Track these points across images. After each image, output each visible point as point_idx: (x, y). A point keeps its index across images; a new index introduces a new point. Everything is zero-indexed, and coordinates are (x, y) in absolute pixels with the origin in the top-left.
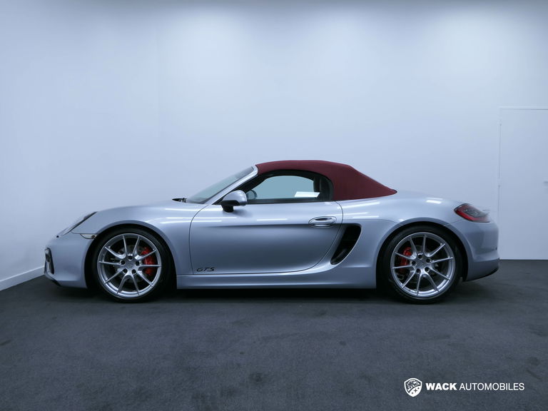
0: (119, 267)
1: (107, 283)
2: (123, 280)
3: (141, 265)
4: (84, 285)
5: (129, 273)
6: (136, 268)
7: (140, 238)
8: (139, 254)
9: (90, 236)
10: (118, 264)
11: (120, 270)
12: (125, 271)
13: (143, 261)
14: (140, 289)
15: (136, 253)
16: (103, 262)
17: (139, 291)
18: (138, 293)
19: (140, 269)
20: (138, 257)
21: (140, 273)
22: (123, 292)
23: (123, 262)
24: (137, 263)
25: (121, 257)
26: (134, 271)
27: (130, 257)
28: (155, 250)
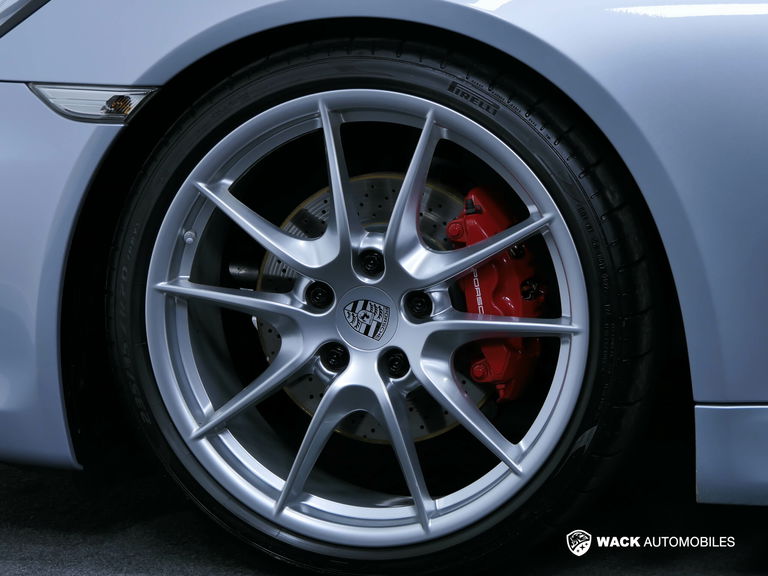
0: (292, 324)
1: (212, 435)
2: (321, 422)
3: (440, 320)
4: (52, 441)
5: (361, 371)
6: (409, 336)
7: (439, 122)
8: (432, 236)
9: (95, 102)
10: (283, 302)
11: (298, 349)
12: (336, 356)
13: (458, 290)
14: (436, 493)
15: (407, 228)
16: (185, 286)
17: (429, 505)
18: (421, 518)
19: (435, 345)
20: (421, 263)
21: (435, 374)
22: (316, 502)
23: (320, 295)
24: (418, 305)
25: (310, 254)
26: (393, 362)
27: (371, 262)
28: (544, 212)
